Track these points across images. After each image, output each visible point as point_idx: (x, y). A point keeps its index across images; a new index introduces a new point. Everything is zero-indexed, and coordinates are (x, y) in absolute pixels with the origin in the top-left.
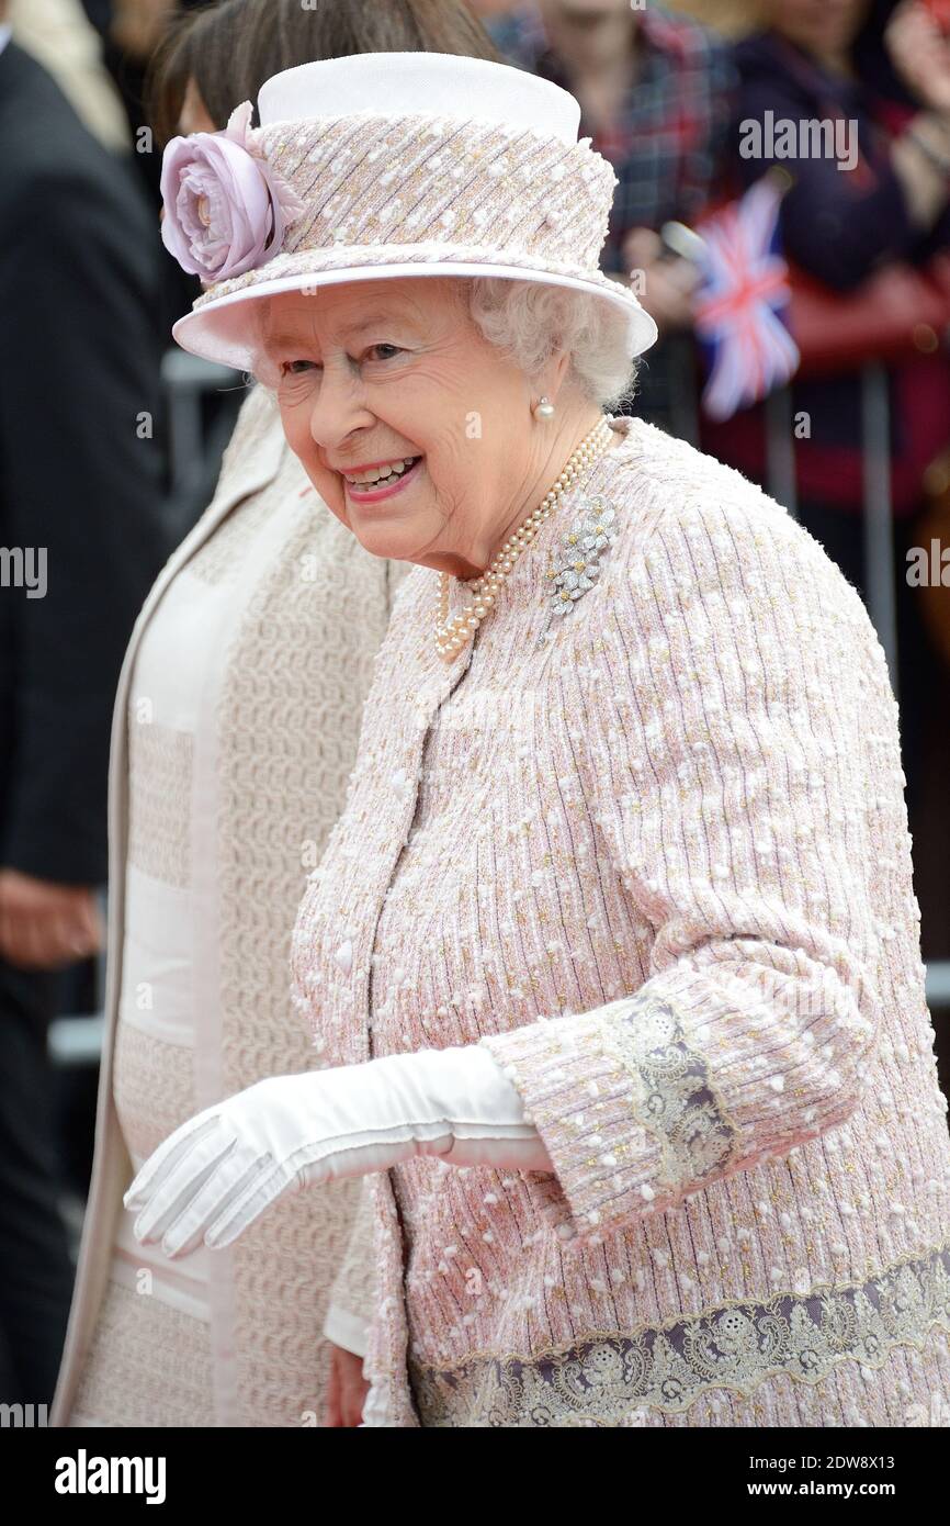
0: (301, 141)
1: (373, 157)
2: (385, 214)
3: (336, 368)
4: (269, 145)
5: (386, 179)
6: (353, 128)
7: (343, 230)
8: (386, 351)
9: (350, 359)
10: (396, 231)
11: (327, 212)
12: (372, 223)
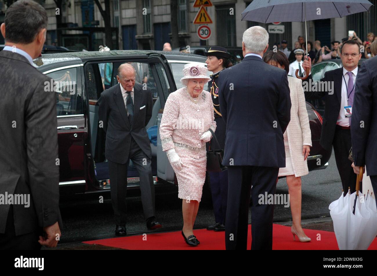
8: (201, 82)
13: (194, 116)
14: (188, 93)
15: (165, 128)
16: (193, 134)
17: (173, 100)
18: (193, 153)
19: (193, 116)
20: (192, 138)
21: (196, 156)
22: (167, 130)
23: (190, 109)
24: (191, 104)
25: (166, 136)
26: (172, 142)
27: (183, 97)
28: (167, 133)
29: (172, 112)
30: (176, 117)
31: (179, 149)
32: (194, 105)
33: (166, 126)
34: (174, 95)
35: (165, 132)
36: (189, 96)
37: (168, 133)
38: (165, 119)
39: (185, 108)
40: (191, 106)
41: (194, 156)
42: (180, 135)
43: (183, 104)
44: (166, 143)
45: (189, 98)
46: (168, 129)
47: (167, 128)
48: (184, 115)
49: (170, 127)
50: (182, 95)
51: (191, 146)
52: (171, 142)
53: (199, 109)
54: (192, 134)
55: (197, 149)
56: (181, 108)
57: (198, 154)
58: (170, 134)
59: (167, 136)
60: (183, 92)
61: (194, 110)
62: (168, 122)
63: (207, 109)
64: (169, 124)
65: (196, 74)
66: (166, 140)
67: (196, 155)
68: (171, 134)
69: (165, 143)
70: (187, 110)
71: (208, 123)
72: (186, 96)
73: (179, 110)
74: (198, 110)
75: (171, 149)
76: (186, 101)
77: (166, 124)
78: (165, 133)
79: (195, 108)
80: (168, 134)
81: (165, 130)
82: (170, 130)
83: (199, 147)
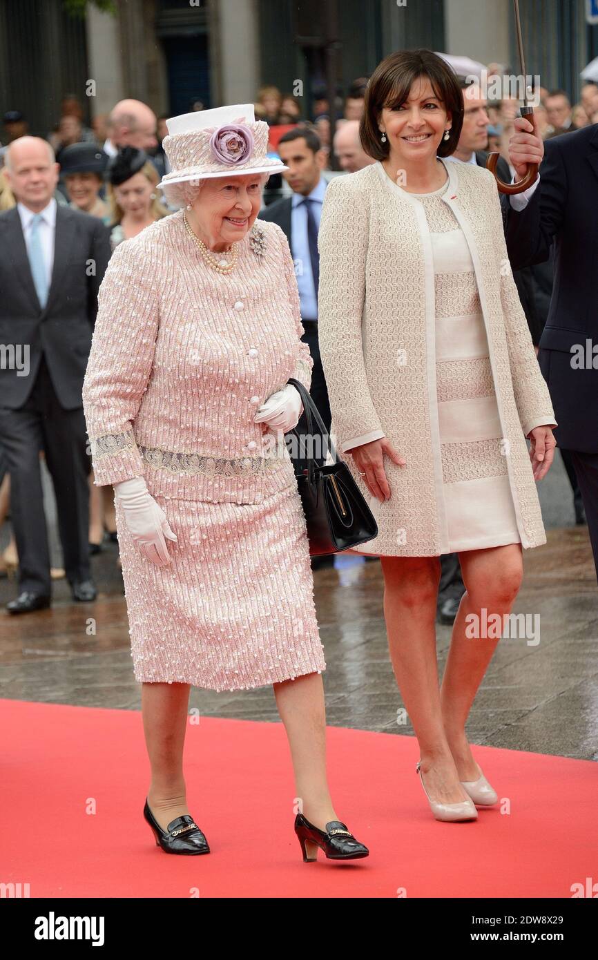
8: (253, 187)
13: (225, 329)
14: (191, 237)
15: (105, 388)
16: (226, 403)
17: (130, 272)
18: (232, 483)
19: (219, 330)
20: (225, 420)
21: (249, 494)
22: (113, 401)
23: (206, 304)
24: (205, 281)
25: (112, 426)
26: (132, 449)
27: (170, 254)
28: (112, 412)
29: (131, 319)
30: (144, 341)
31: (168, 476)
32: (218, 285)
33: (107, 381)
34: (133, 250)
35: (104, 408)
36: (199, 247)
37: (118, 413)
38: (101, 352)
39: (182, 302)
40: (208, 290)
41: (241, 493)
42: (170, 412)
43: (172, 283)
44: (111, 457)
45: (198, 257)
46: (116, 395)
47: (112, 388)
48: (181, 329)
49: (124, 382)
50: (168, 246)
51: (220, 456)
52: (131, 453)
53: (242, 300)
54: (222, 404)
55: (247, 462)
56: (166, 300)
57: (256, 483)
58: (124, 419)
59: (113, 424)
60: (170, 234)
61: (222, 303)
62: (112, 363)
63: (272, 293)
64: (118, 370)
65: (238, 155)
66: (111, 441)
67: (247, 491)
68: (131, 417)
69: (106, 456)
70: (192, 306)
71: (287, 353)
72: (183, 249)
73: (159, 310)
74: (239, 305)
75: (129, 480)
76: (185, 272)
77: (106, 373)
78: (107, 413)
79: (226, 297)
80: (116, 417)
81: (104, 400)
82: (124, 396)
83: (254, 456)
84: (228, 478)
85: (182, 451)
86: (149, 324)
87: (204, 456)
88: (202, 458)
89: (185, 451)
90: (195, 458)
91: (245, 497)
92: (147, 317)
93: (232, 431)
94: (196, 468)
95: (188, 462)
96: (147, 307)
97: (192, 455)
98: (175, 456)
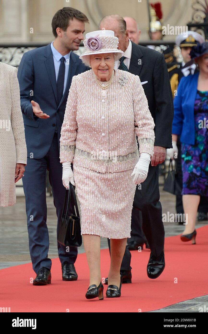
0: (104, 38)
1: (111, 40)
2: (111, 46)
3: (103, 60)
4: (100, 38)
5: (111, 42)
6: (109, 37)
7: (107, 47)
8: (108, 58)
9: (104, 59)
10: (111, 48)
11: (106, 45)
12: (109, 47)
14: (94, 75)
23: (91, 99)
32: (97, 93)
40: (93, 94)
53: (104, 99)
56: (78, 96)
60: (88, 74)
61: (97, 99)
65: (96, 48)
70: (86, 99)
74: (103, 101)
79: (99, 97)
84: (95, 162)
85: (83, 150)
86: (75, 104)
87: (89, 152)
88: (88, 153)
89: (84, 150)
90: (86, 152)
91: (100, 170)
92: (74, 102)
93: (96, 145)
94: (86, 156)
95: (84, 154)
96: (74, 98)
97: (85, 151)
98: (81, 151)
